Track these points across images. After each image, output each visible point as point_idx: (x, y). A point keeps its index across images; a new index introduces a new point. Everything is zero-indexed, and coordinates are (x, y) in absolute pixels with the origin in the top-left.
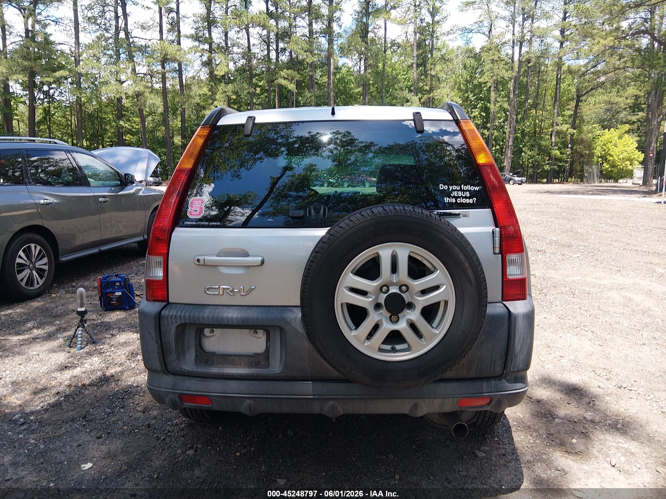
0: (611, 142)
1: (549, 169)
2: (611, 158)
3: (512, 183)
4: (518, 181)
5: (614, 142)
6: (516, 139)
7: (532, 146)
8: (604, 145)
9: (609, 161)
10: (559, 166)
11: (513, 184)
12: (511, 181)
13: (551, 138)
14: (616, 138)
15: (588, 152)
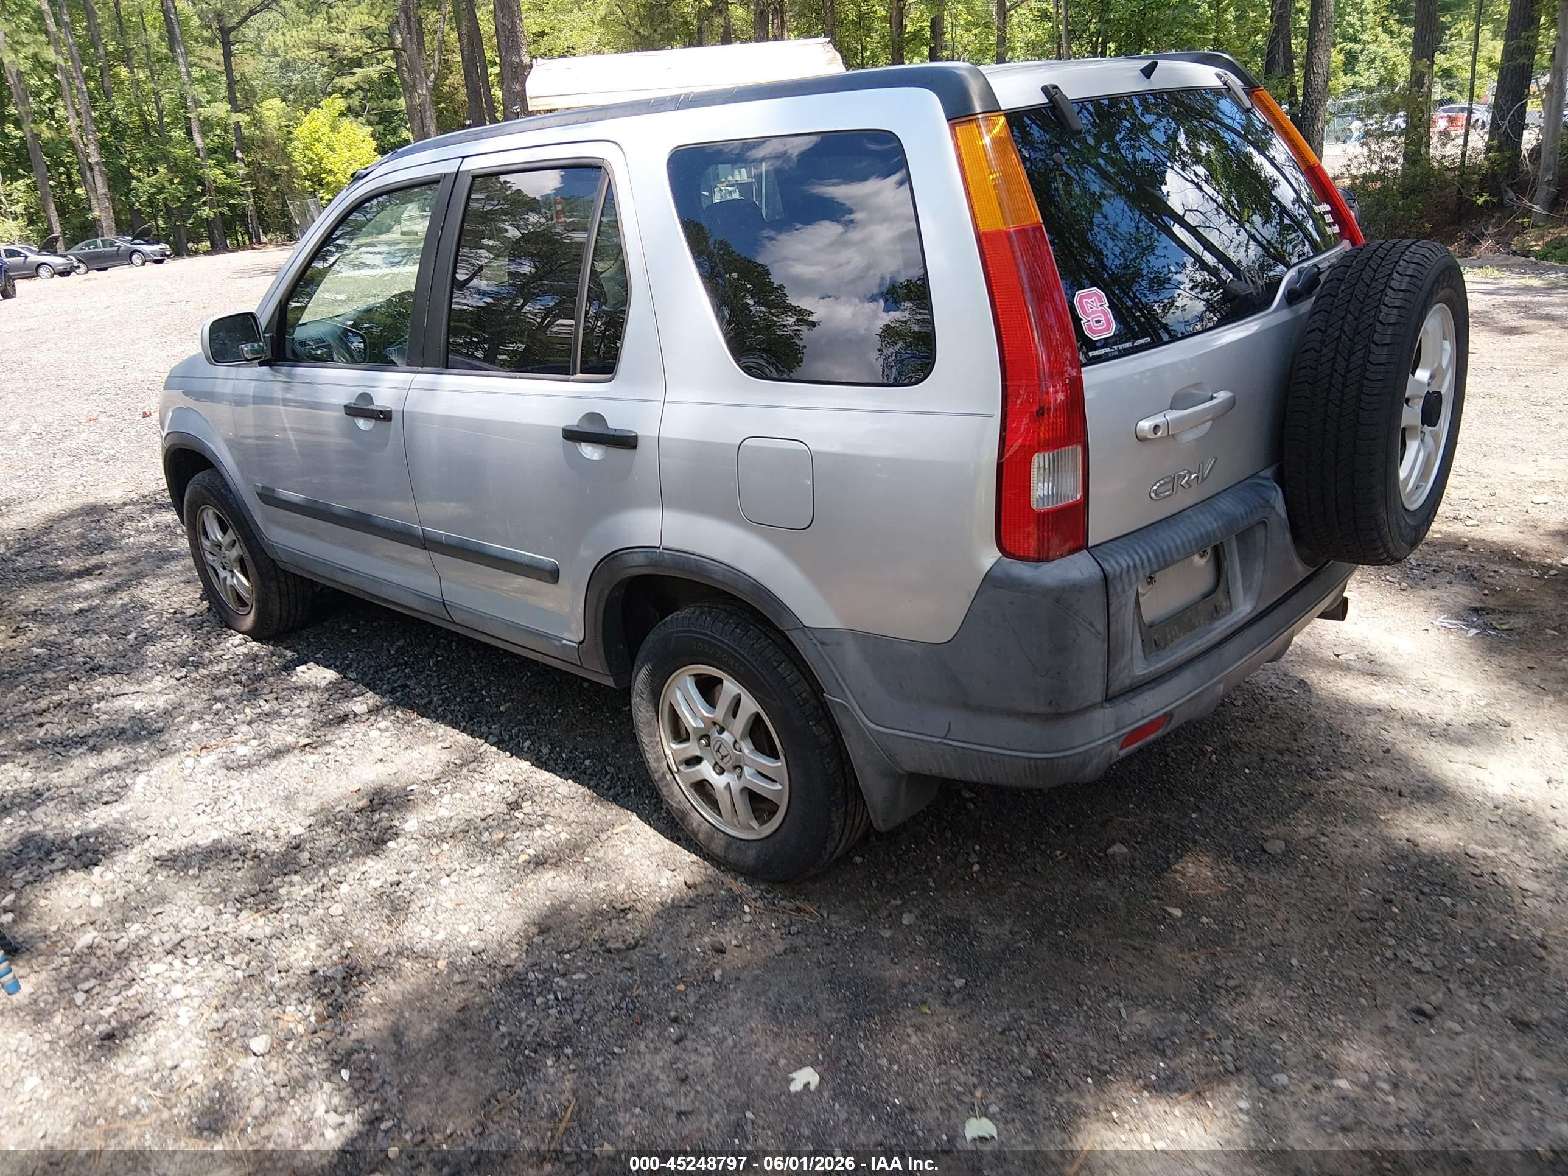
0: (318, 140)
1: (212, 216)
2: (331, 179)
3: (139, 261)
4: (153, 253)
5: (325, 140)
6: (103, 145)
7: (151, 161)
8: (306, 148)
9: (328, 184)
10: (232, 207)
11: (143, 264)
12: (134, 257)
13: (191, 140)
14: (327, 130)
15: (285, 167)
